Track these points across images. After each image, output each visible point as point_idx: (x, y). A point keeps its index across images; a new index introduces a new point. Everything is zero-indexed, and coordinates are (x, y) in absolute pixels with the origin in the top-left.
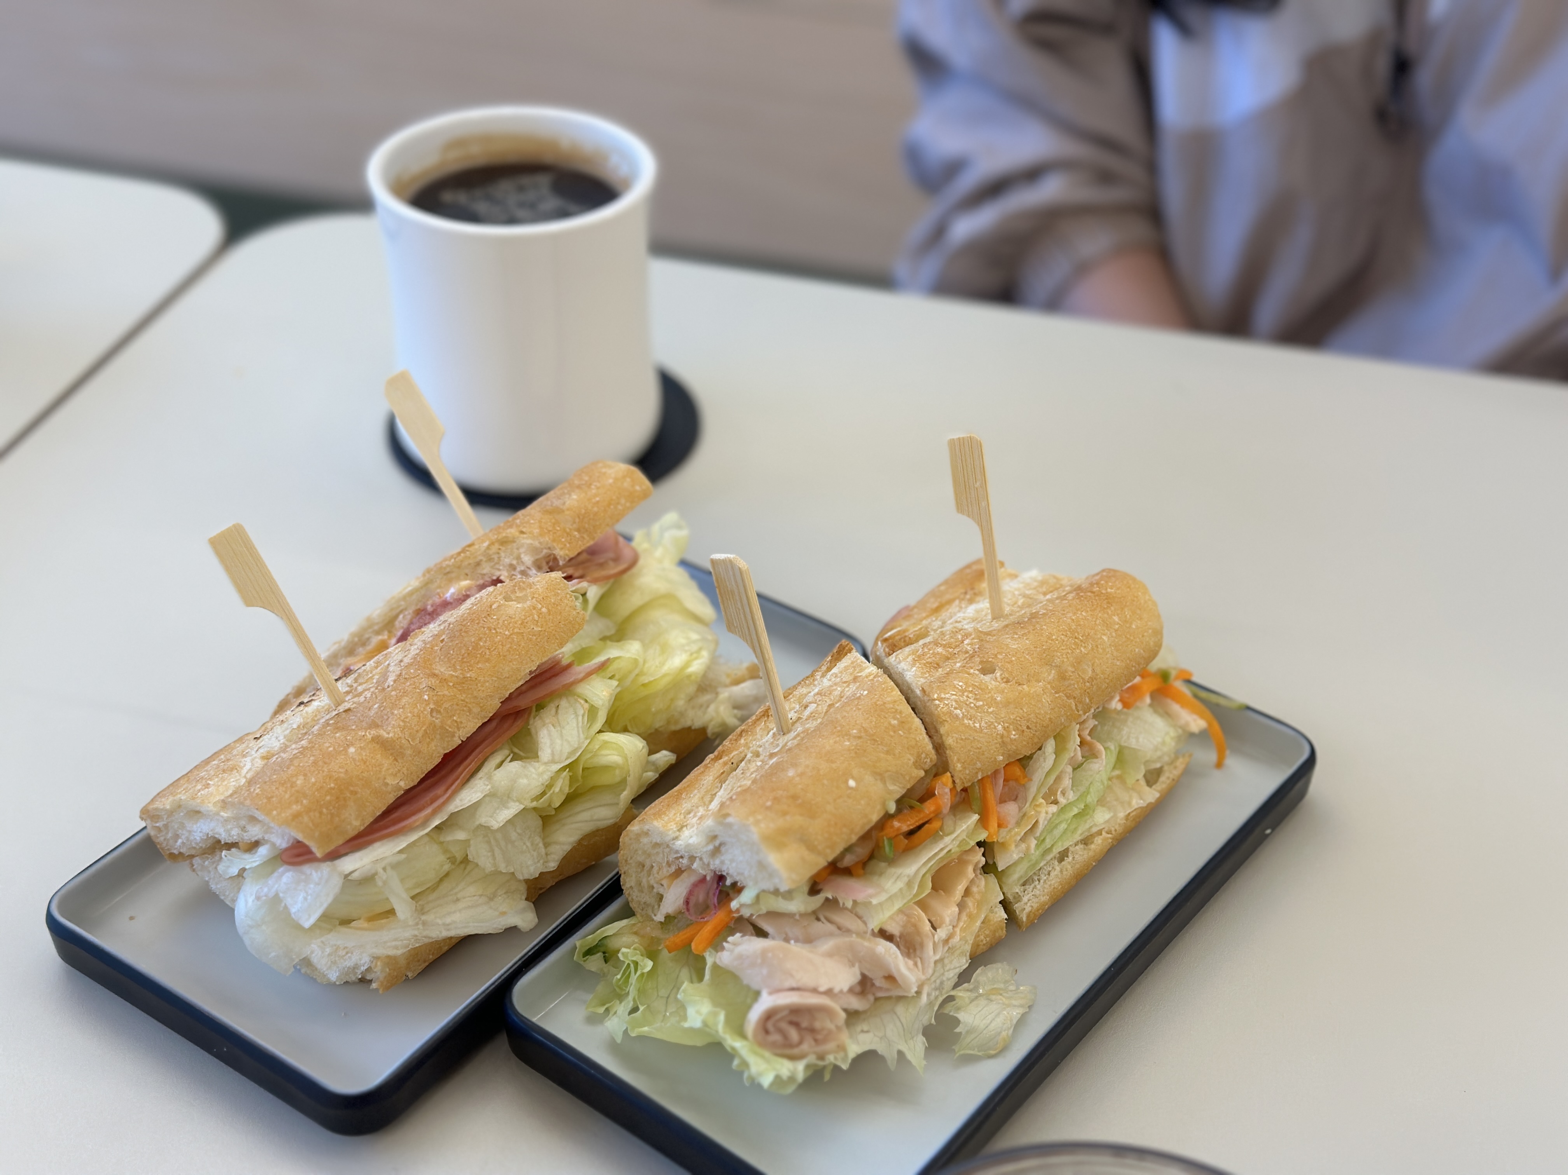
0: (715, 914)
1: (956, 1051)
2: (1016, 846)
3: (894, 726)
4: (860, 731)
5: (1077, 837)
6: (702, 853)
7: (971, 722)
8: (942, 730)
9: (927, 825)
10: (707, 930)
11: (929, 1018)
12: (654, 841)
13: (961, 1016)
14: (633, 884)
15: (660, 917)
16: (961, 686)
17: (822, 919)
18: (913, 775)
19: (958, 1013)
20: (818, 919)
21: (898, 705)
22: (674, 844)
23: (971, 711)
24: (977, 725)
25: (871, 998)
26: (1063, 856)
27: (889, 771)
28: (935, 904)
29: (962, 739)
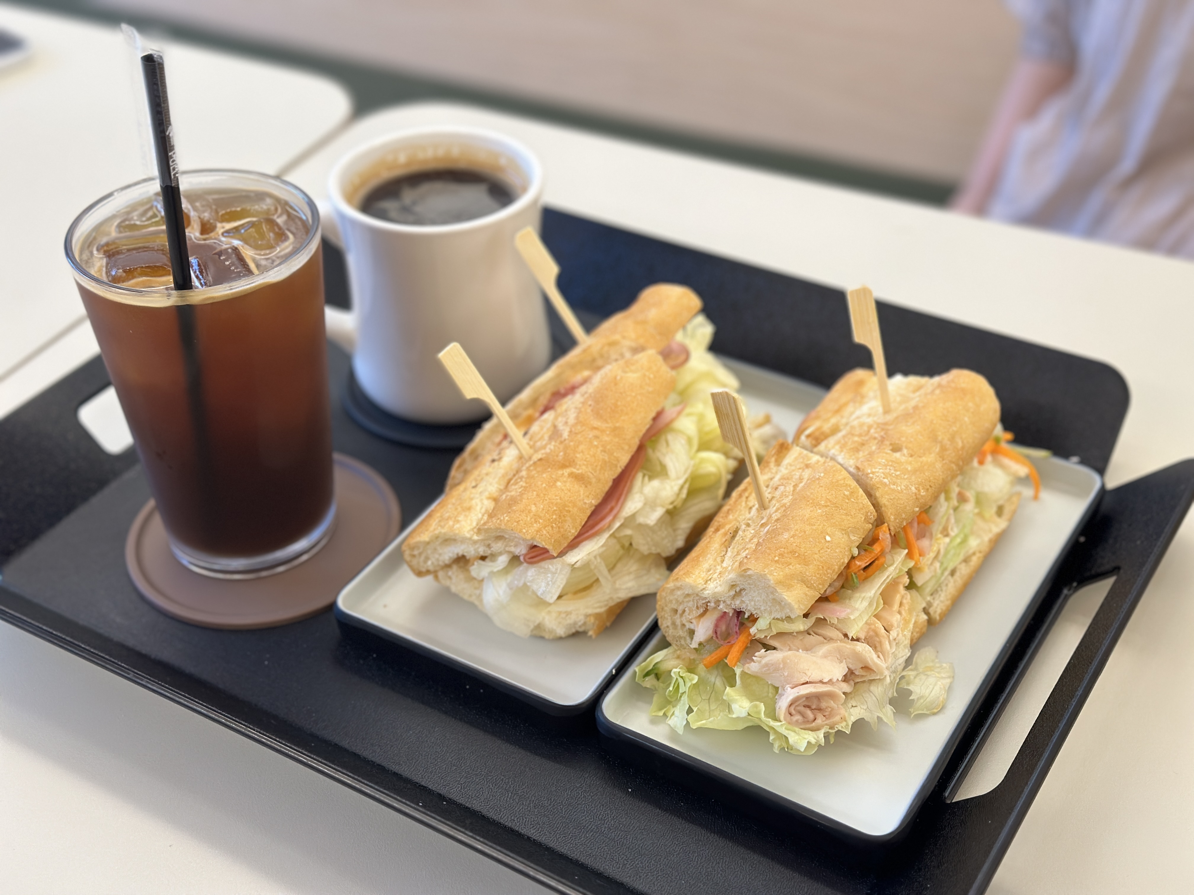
0: (737, 638)
1: (912, 712)
2: (929, 568)
3: (847, 496)
4: (826, 502)
5: (961, 557)
6: (725, 598)
7: (895, 487)
8: (878, 494)
9: (876, 562)
10: (735, 651)
11: (892, 693)
12: (687, 592)
13: (911, 687)
14: (669, 624)
15: (694, 645)
16: (884, 463)
17: (812, 633)
18: (865, 528)
19: (909, 686)
20: (810, 634)
21: (847, 481)
22: (703, 593)
23: (894, 479)
24: (899, 488)
25: (852, 683)
26: (953, 573)
27: (850, 527)
28: (885, 614)
29: (891, 499)
